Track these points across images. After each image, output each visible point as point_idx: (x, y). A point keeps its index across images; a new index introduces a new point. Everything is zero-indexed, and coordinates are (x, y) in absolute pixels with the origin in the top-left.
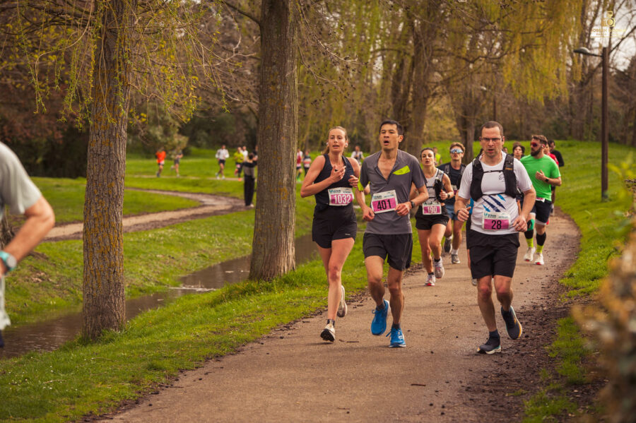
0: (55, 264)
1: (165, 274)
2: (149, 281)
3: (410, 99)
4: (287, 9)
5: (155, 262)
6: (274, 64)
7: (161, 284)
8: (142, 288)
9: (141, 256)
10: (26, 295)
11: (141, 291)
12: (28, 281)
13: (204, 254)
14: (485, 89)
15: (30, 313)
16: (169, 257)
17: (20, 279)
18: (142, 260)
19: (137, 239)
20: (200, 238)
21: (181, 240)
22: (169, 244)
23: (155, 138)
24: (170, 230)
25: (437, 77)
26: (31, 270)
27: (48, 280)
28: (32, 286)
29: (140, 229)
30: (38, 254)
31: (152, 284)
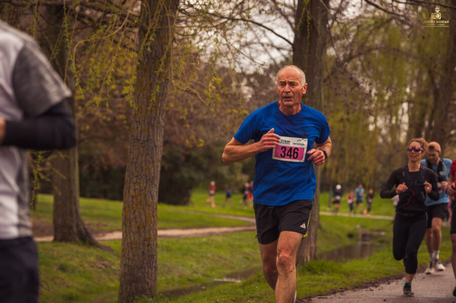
1: (213, 269)
2: (196, 273)
5: (204, 260)
7: (207, 276)
8: (191, 278)
9: (194, 254)
10: (89, 278)
11: (189, 280)
12: (93, 267)
13: (248, 256)
15: (91, 292)
16: (218, 256)
17: (86, 265)
18: (193, 257)
19: (193, 242)
21: (231, 245)
22: (219, 247)
23: (222, 177)
26: (97, 259)
27: (110, 268)
28: (96, 271)
30: (105, 247)
31: (200, 275)
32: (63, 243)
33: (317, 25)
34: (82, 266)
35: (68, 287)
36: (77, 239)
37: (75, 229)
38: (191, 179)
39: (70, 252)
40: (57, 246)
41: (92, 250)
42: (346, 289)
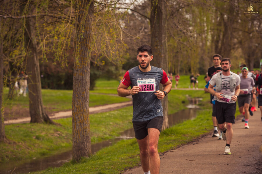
0: (65, 129)
2: (105, 134)
3: (223, 51)
4: (162, 13)
5: (109, 126)
6: (157, 37)
7: (111, 135)
8: (103, 137)
9: (103, 123)
10: (52, 142)
11: (102, 139)
12: (53, 136)
14: (257, 45)
15: (53, 150)
16: (116, 123)
17: (49, 135)
18: (103, 125)
19: (101, 116)
20: (129, 115)
21: (121, 116)
22: (115, 118)
23: (112, 72)
24: (116, 112)
25: (236, 40)
26: (54, 131)
27: (62, 135)
28: (55, 138)
29: (103, 112)
30: (57, 124)
31: (107, 136)
32: (36, 124)
33: (162, 9)
34: (47, 136)
35: (42, 148)
36: (43, 121)
37: (41, 116)
38: (95, 74)
39: (40, 128)
40: (33, 125)
41: (51, 126)
42: (184, 144)
